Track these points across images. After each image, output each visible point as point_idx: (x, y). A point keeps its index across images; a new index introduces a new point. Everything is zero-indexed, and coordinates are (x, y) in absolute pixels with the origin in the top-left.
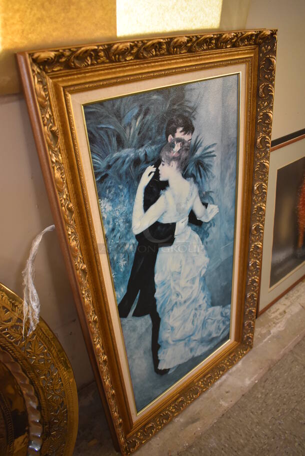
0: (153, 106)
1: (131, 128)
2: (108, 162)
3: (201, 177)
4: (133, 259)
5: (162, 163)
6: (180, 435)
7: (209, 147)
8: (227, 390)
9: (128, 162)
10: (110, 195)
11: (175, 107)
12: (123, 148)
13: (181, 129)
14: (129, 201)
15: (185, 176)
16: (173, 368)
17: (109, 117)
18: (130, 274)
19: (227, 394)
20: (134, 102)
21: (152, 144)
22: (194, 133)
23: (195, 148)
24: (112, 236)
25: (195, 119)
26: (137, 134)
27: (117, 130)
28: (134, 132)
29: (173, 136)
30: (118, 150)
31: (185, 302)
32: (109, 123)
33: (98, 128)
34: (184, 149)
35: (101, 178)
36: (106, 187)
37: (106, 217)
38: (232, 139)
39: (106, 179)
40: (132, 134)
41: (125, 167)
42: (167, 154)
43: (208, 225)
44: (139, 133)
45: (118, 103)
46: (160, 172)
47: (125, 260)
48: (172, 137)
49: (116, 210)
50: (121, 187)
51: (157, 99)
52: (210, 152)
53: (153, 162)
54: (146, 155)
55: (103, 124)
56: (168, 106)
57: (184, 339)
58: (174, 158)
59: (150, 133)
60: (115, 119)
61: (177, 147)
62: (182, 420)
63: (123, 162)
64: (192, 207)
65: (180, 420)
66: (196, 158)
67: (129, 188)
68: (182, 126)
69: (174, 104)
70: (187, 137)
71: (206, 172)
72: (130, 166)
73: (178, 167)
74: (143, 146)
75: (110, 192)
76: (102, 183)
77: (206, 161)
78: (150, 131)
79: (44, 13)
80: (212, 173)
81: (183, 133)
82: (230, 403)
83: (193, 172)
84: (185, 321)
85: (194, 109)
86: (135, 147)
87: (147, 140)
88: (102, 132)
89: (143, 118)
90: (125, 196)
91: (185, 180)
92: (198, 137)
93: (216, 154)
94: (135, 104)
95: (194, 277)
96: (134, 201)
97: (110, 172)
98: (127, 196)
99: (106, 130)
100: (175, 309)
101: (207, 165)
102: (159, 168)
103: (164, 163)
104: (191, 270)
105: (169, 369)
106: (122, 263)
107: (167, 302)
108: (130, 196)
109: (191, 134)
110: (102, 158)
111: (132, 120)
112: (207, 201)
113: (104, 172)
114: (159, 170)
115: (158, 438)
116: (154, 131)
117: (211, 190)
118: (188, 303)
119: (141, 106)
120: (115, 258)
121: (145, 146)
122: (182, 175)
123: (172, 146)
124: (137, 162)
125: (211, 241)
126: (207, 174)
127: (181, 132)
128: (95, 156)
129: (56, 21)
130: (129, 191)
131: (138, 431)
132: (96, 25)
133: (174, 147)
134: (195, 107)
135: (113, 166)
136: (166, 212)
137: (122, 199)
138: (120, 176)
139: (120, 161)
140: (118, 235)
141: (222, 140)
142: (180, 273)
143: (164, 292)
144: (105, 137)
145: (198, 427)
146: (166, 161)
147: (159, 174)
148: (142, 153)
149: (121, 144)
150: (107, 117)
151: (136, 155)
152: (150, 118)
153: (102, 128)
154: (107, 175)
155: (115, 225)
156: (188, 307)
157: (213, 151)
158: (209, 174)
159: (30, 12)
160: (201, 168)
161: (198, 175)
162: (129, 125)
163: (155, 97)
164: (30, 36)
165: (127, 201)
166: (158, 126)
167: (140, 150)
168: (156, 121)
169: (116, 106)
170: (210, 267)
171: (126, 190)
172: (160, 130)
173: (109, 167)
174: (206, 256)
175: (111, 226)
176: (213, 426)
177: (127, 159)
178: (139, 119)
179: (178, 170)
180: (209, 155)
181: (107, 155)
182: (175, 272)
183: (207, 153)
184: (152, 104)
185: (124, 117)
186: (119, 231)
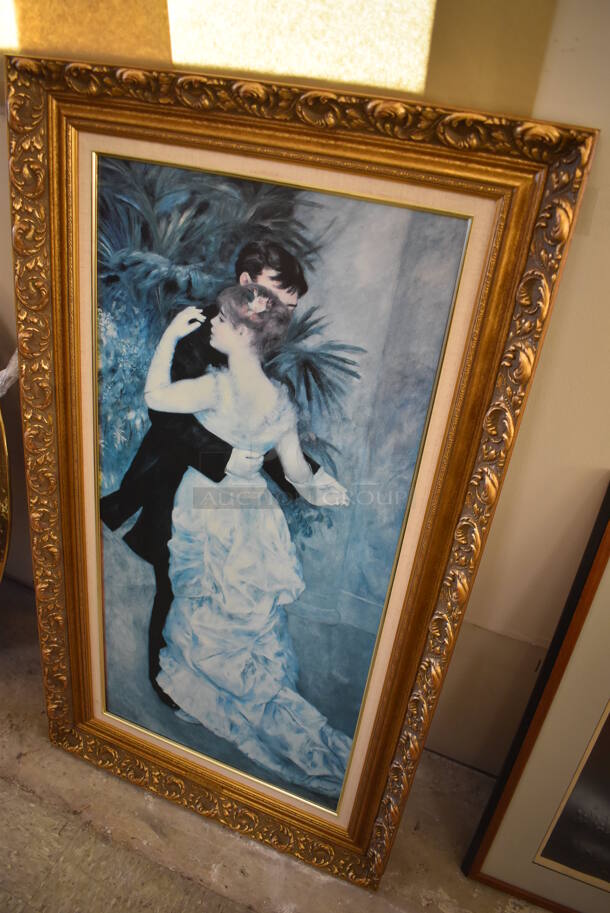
0: (217, 203)
1: (169, 223)
2: (123, 260)
3: (309, 398)
4: (139, 446)
5: (220, 315)
6: (122, 815)
7: (342, 347)
8: (248, 871)
9: (155, 277)
10: (117, 313)
11: (267, 224)
12: (151, 249)
13: (273, 273)
14: (146, 343)
15: (270, 370)
16: (187, 715)
17: (135, 189)
18: (129, 465)
19: (238, 873)
20: (182, 181)
21: (203, 270)
22: (305, 297)
23: (302, 329)
24: (110, 379)
25: (312, 268)
26: (178, 239)
27: (144, 213)
28: (173, 232)
29: (254, 277)
30: (141, 249)
31: (231, 617)
32: (135, 200)
33: (114, 198)
34: (274, 315)
35: (108, 278)
36: (113, 297)
37: (105, 342)
38: (419, 367)
39: (114, 284)
40: (169, 234)
41: (149, 283)
42: (233, 304)
43: (314, 513)
44: (182, 239)
45: (153, 172)
46: (212, 330)
47: (123, 434)
48: (249, 277)
49: (123, 343)
50: (137, 311)
51: (226, 193)
52: (344, 360)
53: (200, 303)
54: (189, 282)
55: (124, 195)
56: (250, 214)
57: (219, 688)
58: (246, 321)
59: (204, 249)
60: (144, 196)
61: (258, 305)
62: (150, 807)
63: (147, 273)
64: (277, 444)
65: (150, 803)
66: (301, 351)
67: (150, 322)
68: (277, 270)
69: (265, 217)
70: (285, 297)
71: (324, 395)
72: (157, 285)
73: (253, 344)
74: (185, 263)
75: (118, 307)
76: (107, 285)
77: (329, 373)
78: (204, 244)
79: (66, 9)
80: (341, 408)
81: (276, 283)
82: (223, 887)
83: (289, 374)
84: (226, 655)
85: (313, 248)
86: (171, 259)
87: (197, 260)
88: (120, 208)
89: (195, 216)
90: (141, 331)
91: (267, 379)
92: (313, 310)
93: (360, 374)
94: (184, 187)
95: (260, 588)
96: (155, 348)
97: (123, 275)
98: (145, 333)
99: (128, 208)
100: (205, 608)
101: (330, 382)
102: (213, 321)
103: (223, 318)
104: (254, 567)
105: (177, 708)
106: (119, 437)
107: (192, 578)
108: (149, 336)
109: (296, 294)
110: (115, 249)
111: (172, 208)
112: (317, 459)
113: (113, 270)
114: (211, 326)
115: (105, 780)
116: (212, 249)
117: (334, 443)
118: (236, 626)
119: (193, 193)
120: (109, 418)
121: (192, 266)
122: (262, 365)
123: (246, 296)
124: (170, 285)
125: (316, 553)
126: (326, 402)
127: (273, 278)
128: (104, 240)
129: (81, 23)
130: (149, 326)
131: (95, 738)
132: (138, 37)
133: (251, 299)
134: (317, 244)
135: (130, 269)
136: (214, 411)
137: (136, 332)
138: (138, 293)
139: (141, 269)
140: (120, 385)
141: (384, 352)
142: (228, 551)
143: (187, 553)
144: (124, 219)
145: (148, 839)
146: (228, 317)
147: (210, 333)
148: (182, 275)
149: (148, 240)
150: (130, 186)
151: (170, 272)
152: (208, 221)
153: (121, 202)
154: (115, 279)
155: (117, 365)
156: (237, 633)
157: (354, 363)
158: (333, 406)
159: (50, 6)
160: (312, 380)
161: (303, 388)
162: (168, 216)
163: (224, 187)
164: (50, 37)
165: (143, 341)
166: (223, 243)
167: (180, 268)
168: (219, 231)
169: (149, 176)
170: (304, 606)
171: (143, 322)
172: (226, 254)
173: (122, 267)
174: (297, 572)
175: (110, 363)
176: (160, 866)
177: (155, 272)
178: (187, 214)
179: (254, 349)
180: (341, 364)
181: (122, 247)
182: (218, 540)
183: (335, 357)
184: (218, 199)
185: (159, 199)
186: (121, 380)
